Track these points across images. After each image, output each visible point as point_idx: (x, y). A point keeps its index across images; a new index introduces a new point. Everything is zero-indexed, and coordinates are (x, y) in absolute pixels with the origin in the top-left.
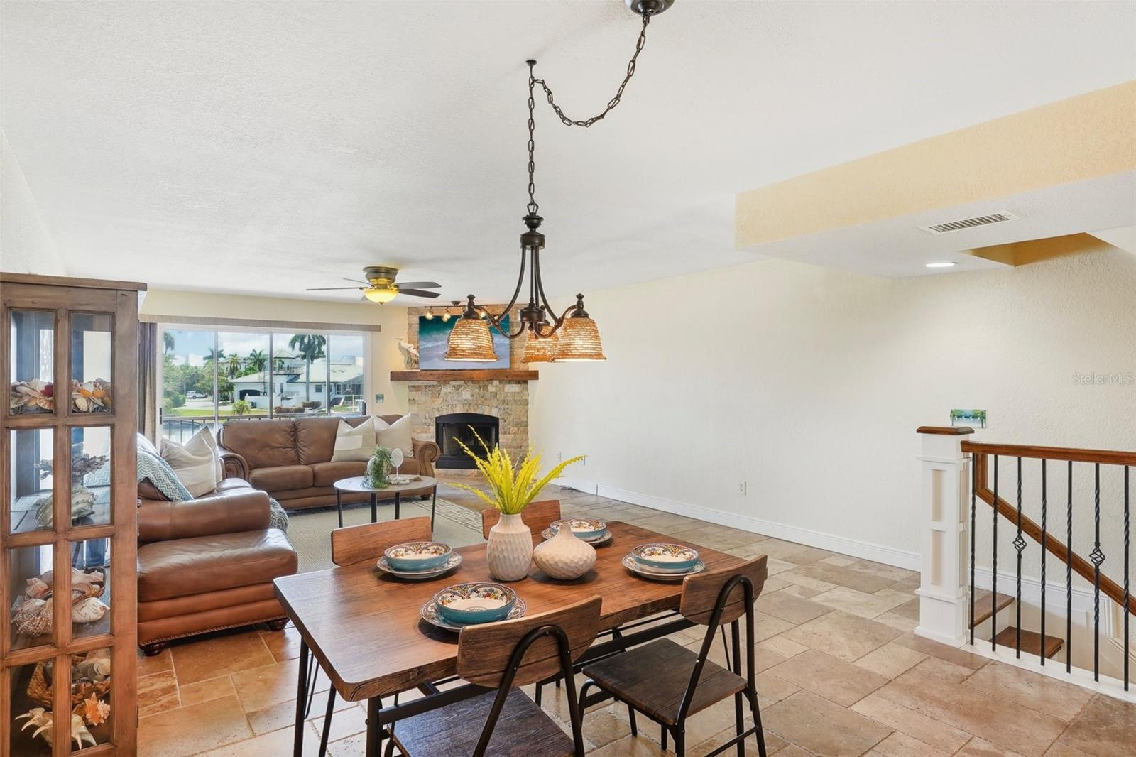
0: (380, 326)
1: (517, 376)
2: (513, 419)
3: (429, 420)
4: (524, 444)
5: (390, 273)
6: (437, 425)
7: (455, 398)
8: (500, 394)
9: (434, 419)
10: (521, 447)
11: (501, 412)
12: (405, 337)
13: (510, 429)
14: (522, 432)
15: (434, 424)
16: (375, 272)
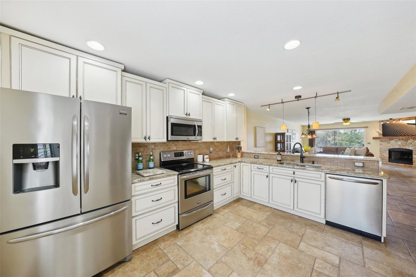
0: (368, 126)
3: (386, 150)
5: (348, 119)
7: (395, 144)
8: (413, 143)
11: (414, 148)
12: (378, 129)
15: (388, 150)
16: (344, 119)
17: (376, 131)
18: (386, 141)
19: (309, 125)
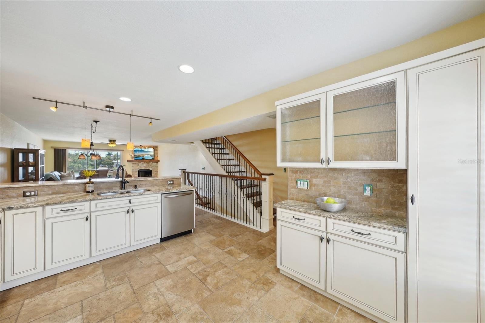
0: (124, 150)
1: (155, 161)
2: (155, 170)
5: (114, 141)
7: (142, 166)
8: (152, 165)
9: (138, 170)
11: (152, 169)
12: (131, 152)
14: (157, 173)
16: (110, 141)
17: (130, 155)
18: (136, 163)
19: (92, 143)
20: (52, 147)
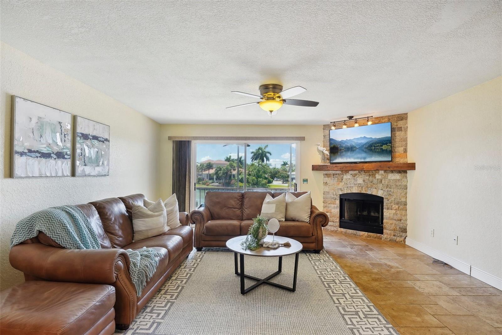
0: (304, 137)
1: (397, 167)
2: (395, 199)
3: (335, 196)
4: (403, 218)
5: (277, 88)
6: (341, 200)
7: (352, 182)
8: (385, 180)
9: (339, 196)
10: (401, 220)
11: (385, 193)
12: (321, 144)
13: (392, 206)
14: (402, 209)
15: (339, 199)
16: (265, 88)
17: (319, 151)
18: (336, 174)
20: (170, 138)
